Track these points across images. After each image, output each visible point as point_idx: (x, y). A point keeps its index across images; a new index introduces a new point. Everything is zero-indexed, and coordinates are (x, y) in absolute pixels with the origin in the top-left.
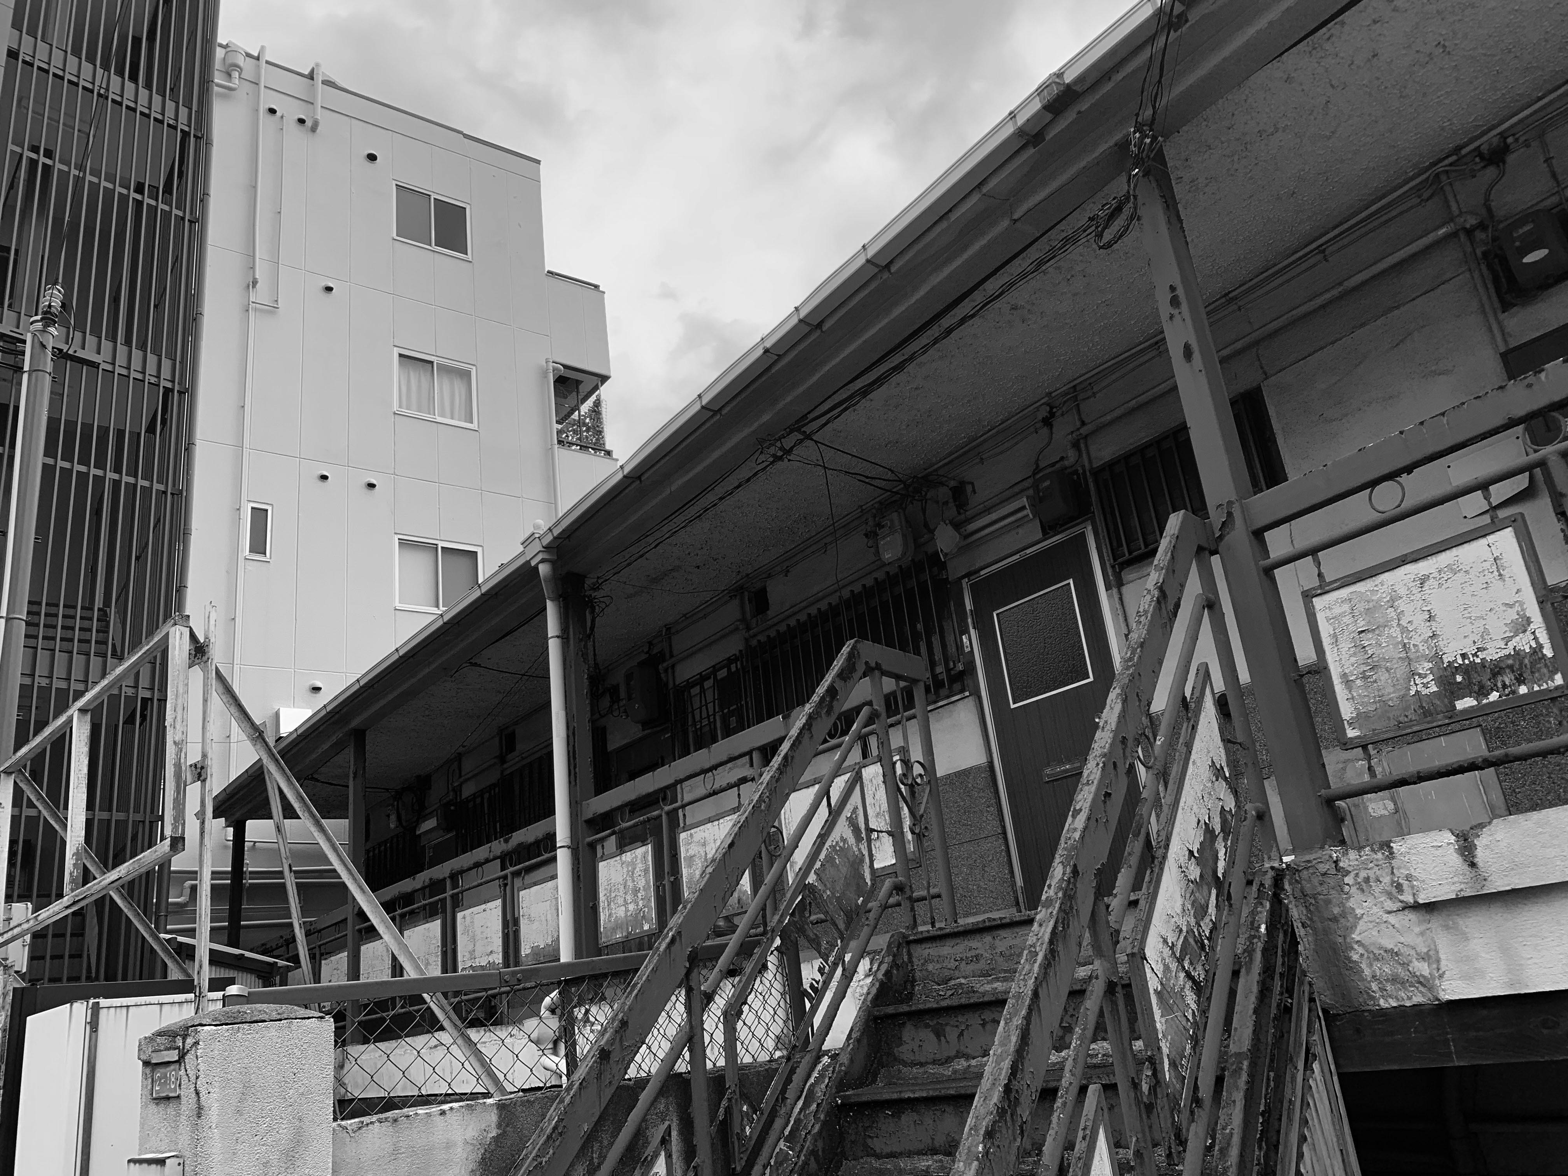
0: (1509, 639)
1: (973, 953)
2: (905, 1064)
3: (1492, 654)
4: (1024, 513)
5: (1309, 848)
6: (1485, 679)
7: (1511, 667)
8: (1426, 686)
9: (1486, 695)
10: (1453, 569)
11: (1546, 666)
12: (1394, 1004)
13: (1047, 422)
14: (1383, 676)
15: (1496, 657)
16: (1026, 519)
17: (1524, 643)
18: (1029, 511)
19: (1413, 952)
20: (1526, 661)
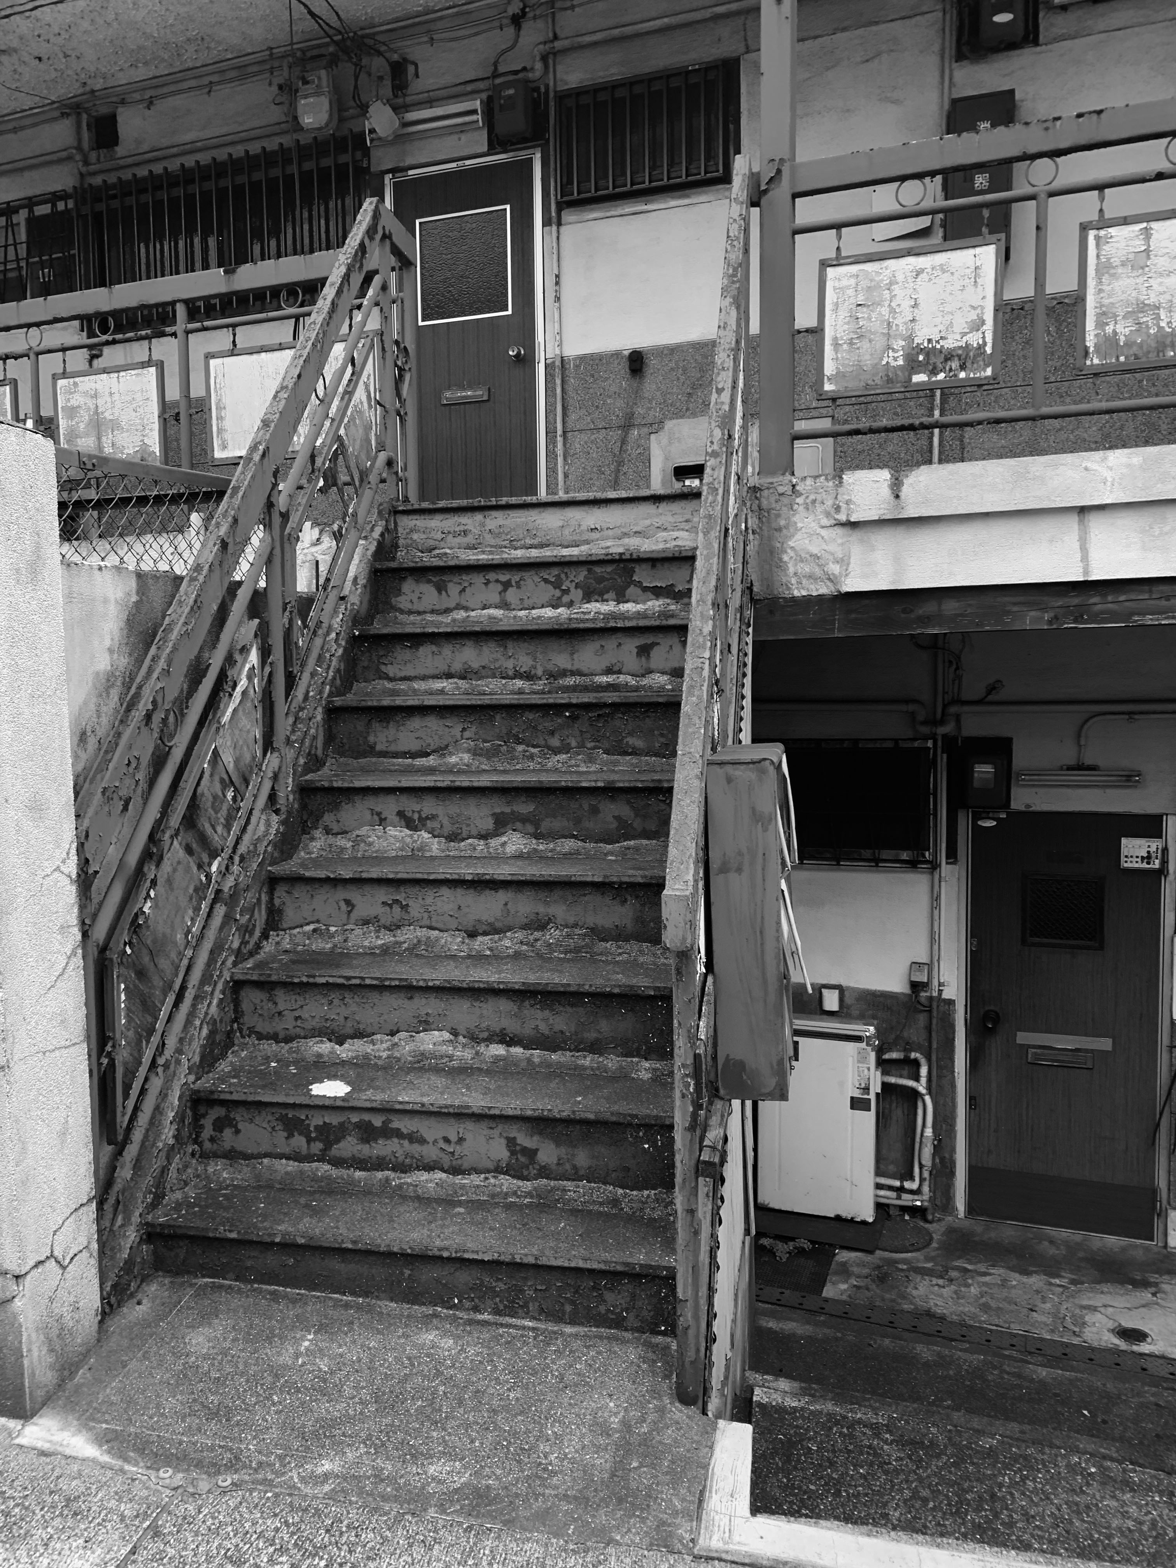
0: (965, 334)
1: (462, 528)
2: (402, 612)
3: (949, 344)
4: (473, 118)
5: (773, 473)
6: (938, 361)
7: (959, 356)
8: (895, 359)
9: (936, 374)
10: (943, 269)
11: (984, 360)
12: (804, 593)
13: (517, 21)
14: (865, 345)
15: (952, 346)
16: (475, 126)
17: (974, 339)
18: (480, 117)
19: (831, 557)
20: (971, 354)
